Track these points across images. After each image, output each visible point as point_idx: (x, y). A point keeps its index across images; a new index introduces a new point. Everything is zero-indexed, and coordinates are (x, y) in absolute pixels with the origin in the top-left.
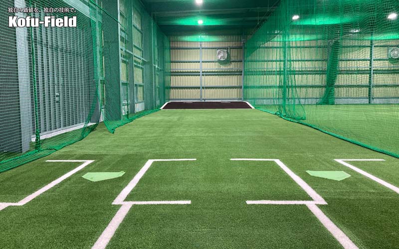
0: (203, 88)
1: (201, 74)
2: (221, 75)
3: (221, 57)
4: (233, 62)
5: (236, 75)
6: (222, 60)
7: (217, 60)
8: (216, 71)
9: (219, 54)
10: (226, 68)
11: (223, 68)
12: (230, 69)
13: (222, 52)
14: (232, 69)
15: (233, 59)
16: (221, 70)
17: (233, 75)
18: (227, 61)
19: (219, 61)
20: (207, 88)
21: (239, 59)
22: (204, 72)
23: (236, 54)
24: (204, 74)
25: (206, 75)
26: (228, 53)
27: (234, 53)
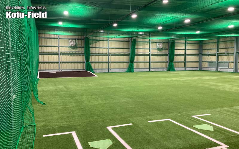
0: (61, 63)
1: (59, 54)
2: (72, 55)
3: (72, 44)
4: (79, 47)
5: (81, 55)
6: (72, 46)
7: (69, 46)
8: (69, 52)
9: (70, 42)
10: (75, 51)
11: (73, 51)
12: (77, 52)
13: (72, 41)
14: (79, 52)
15: (79, 46)
16: (72, 52)
17: (79, 55)
18: (75, 47)
19: (71, 47)
20: (63, 63)
21: (82, 46)
22: (61, 53)
23: (81, 43)
24: (61, 54)
25: (62, 55)
26: (76, 42)
27: (79, 42)
